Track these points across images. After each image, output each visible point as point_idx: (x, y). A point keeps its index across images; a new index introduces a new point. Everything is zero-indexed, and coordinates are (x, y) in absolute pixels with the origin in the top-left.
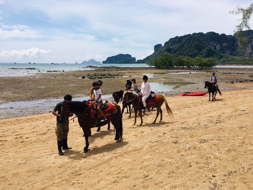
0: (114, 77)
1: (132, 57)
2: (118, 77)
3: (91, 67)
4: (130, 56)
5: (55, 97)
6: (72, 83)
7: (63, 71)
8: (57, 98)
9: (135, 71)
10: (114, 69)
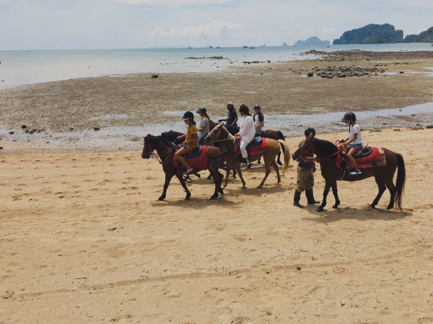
0: (367, 74)
1: (396, 30)
2: (377, 75)
3: (314, 52)
4: (392, 27)
5: (279, 111)
6: (295, 85)
7: (269, 62)
8: (283, 114)
9: (407, 61)
10: (361, 57)
